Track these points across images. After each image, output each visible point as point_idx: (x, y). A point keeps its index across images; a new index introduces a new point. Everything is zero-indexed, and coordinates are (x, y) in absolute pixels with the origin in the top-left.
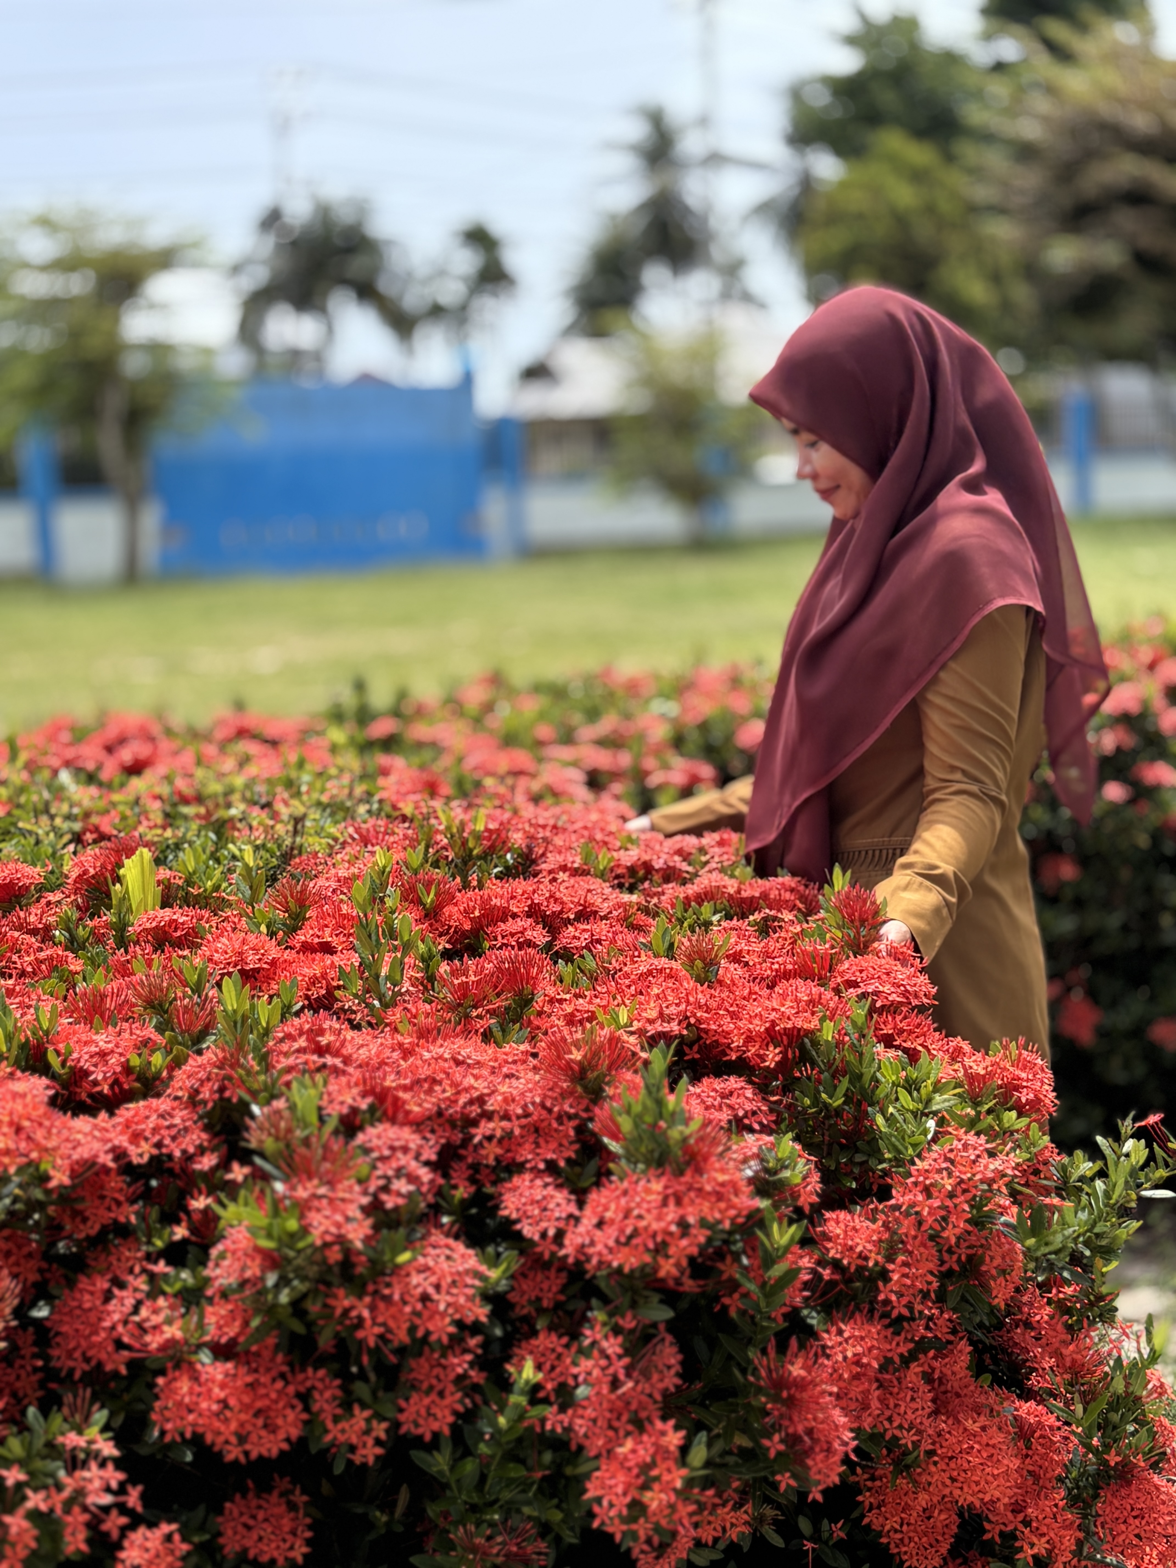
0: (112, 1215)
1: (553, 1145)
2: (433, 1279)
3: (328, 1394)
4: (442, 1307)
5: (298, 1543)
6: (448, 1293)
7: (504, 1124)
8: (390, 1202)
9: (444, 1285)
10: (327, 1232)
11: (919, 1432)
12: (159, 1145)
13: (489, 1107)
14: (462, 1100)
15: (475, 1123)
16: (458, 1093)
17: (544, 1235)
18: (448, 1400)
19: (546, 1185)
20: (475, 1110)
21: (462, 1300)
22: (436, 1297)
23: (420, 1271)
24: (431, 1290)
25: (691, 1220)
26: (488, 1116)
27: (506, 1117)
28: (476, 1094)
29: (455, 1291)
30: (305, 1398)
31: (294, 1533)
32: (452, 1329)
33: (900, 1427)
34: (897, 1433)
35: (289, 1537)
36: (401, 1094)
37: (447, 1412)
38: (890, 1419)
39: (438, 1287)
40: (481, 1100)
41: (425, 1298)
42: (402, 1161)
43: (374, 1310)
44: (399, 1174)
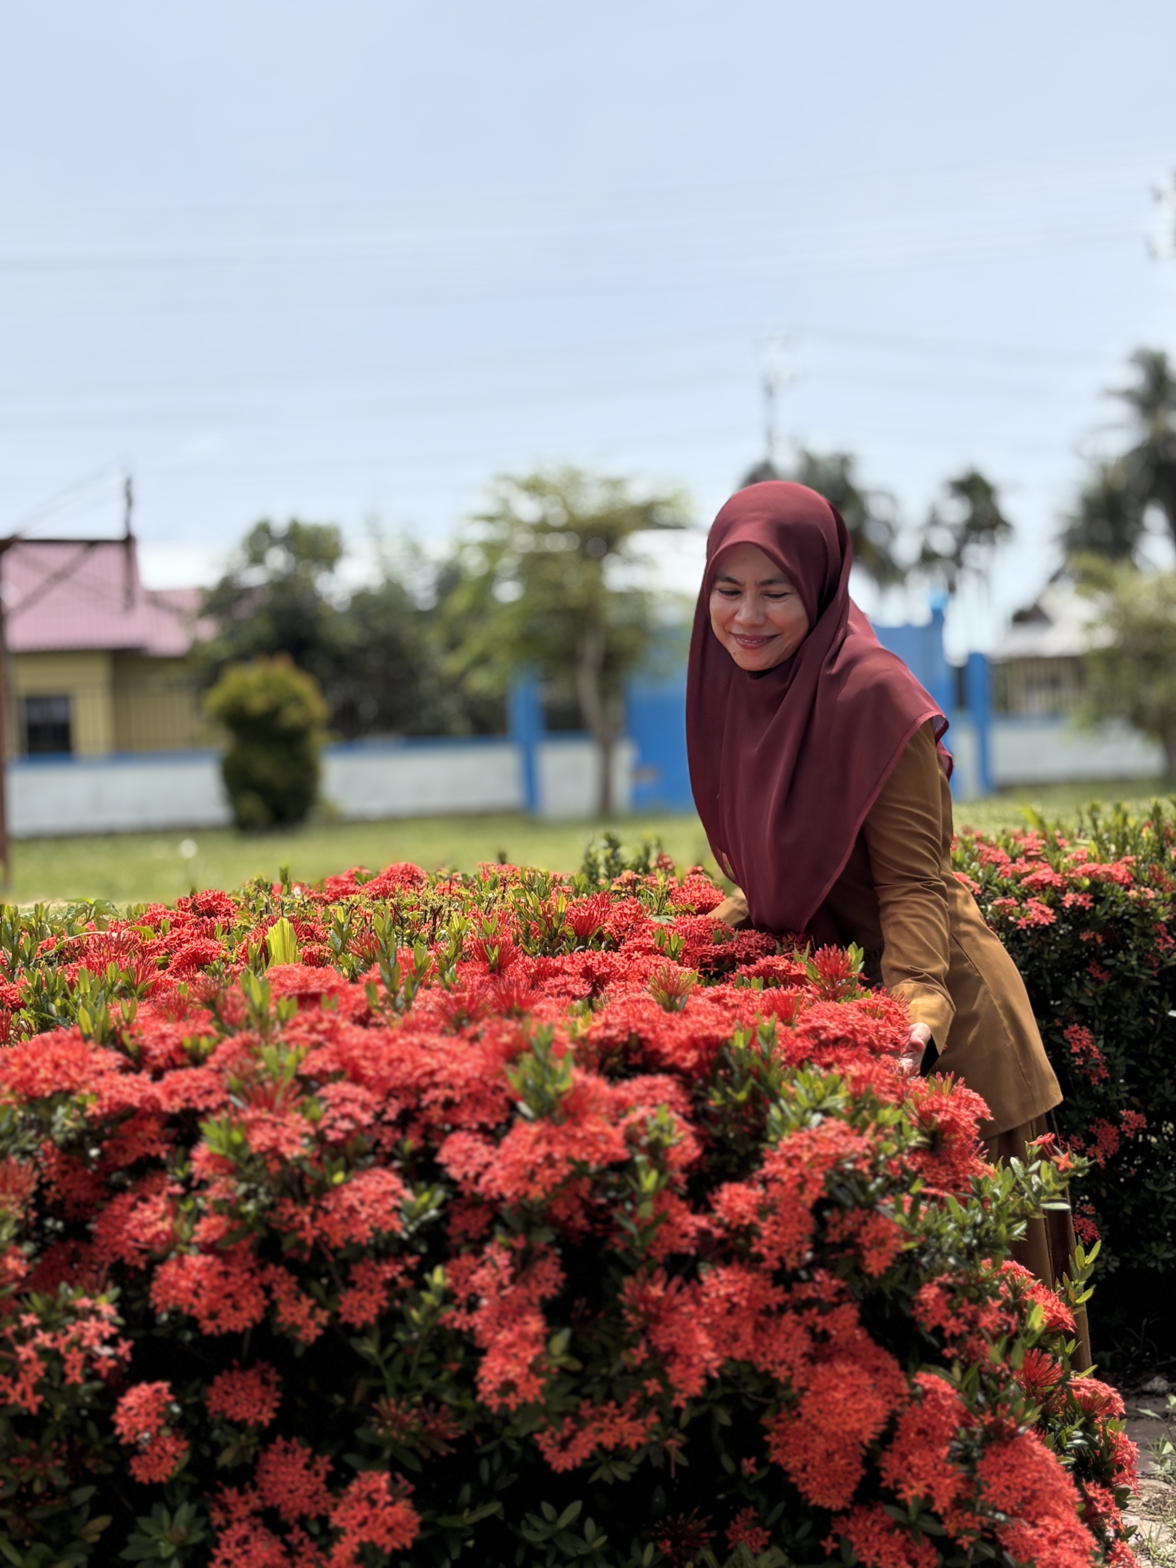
0: (146, 1150)
1: (487, 1111)
2: (360, 1195)
3: (285, 1287)
4: (363, 1216)
5: (265, 1410)
6: (371, 1206)
7: (448, 1092)
8: (332, 1136)
9: (368, 1201)
10: (262, 1144)
11: (790, 1368)
12: (188, 1100)
13: (437, 1079)
14: (418, 1073)
15: (425, 1090)
16: (415, 1068)
17: (465, 1176)
18: (376, 1296)
19: (475, 1140)
20: (425, 1081)
21: (380, 1213)
22: (360, 1208)
23: (351, 1189)
24: (356, 1203)
25: (557, 1156)
26: (436, 1085)
28: (428, 1069)
29: (376, 1206)
30: (268, 1290)
31: (263, 1401)
32: (369, 1234)
33: (773, 1363)
34: (770, 1367)
35: (259, 1404)
36: (363, 1063)
37: (374, 1306)
38: (764, 1355)
39: (361, 1202)
40: (432, 1073)
41: (352, 1210)
42: (349, 1108)
43: (314, 1218)
44: (344, 1116)
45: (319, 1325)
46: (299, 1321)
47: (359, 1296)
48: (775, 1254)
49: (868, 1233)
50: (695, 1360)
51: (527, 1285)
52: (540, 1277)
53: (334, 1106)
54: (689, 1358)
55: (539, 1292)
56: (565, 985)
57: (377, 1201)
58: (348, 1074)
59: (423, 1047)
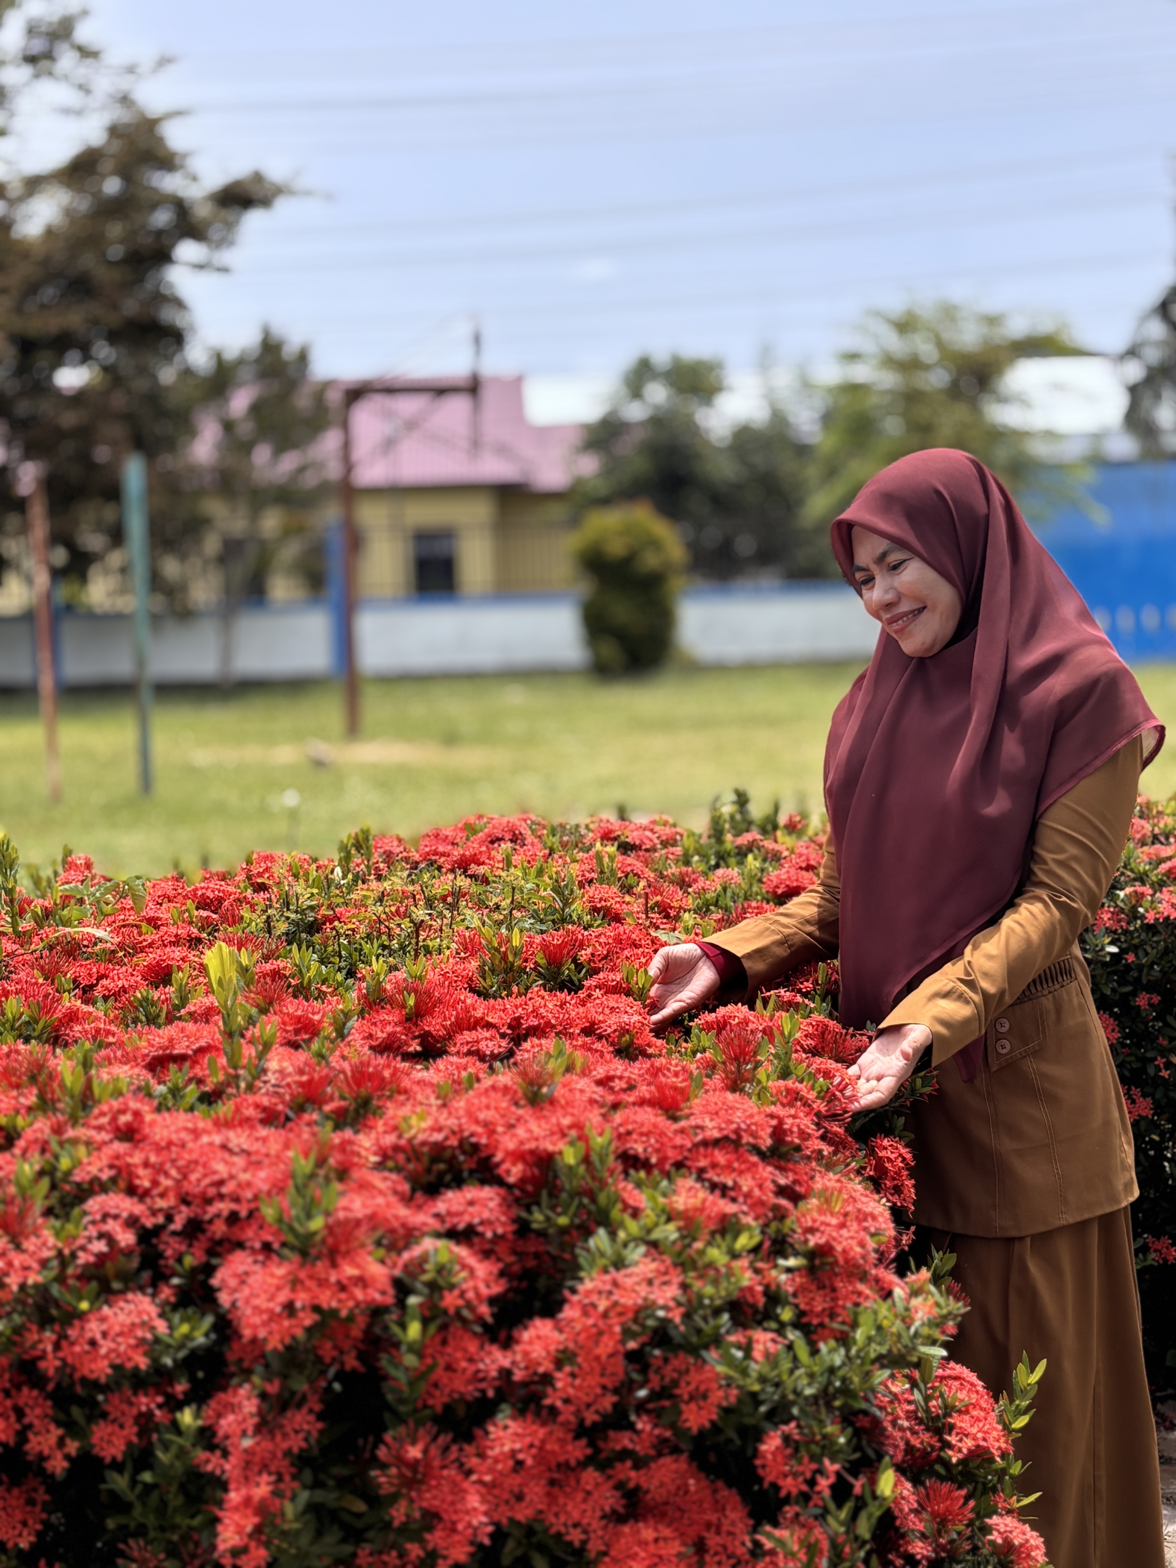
2: (104, 1327)
4: (103, 1351)
6: (114, 1340)
7: (233, 1206)
8: (81, 1259)
9: (112, 1333)
11: (585, 1532)
13: (225, 1190)
14: (207, 1181)
15: (210, 1202)
16: (205, 1176)
18: (125, 1432)
19: (255, 1262)
20: (212, 1191)
21: (122, 1348)
22: (101, 1342)
23: (95, 1320)
24: (98, 1336)
26: (221, 1197)
27: (237, 1200)
28: (216, 1178)
29: (120, 1339)
30: (20, 1414)
32: (109, 1371)
33: (565, 1525)
34: (563, 1530)
36: (141, 1172)
37: (122, 1441)
38: (557, 1515)
39: (105, 1335)
40: (221, 1183)
41: (93, 1343)
42: (112, 1226)
43: (57, 1346)
44: (101, 1236)
45: (67, 1457)
46: (46, 1452)
47: (110, 1429)
48: (572, 1408)
49: (688, 1383)
50: (460, 1527)
51: (273, 1438)
52: (288, 1429)
53: (94, 1222)
54: (454, 1523)
55: (285, 1445)
56: (478, 1042)
57: (121, 1334)
58: (122, 1184)
59: (224, 1147)
